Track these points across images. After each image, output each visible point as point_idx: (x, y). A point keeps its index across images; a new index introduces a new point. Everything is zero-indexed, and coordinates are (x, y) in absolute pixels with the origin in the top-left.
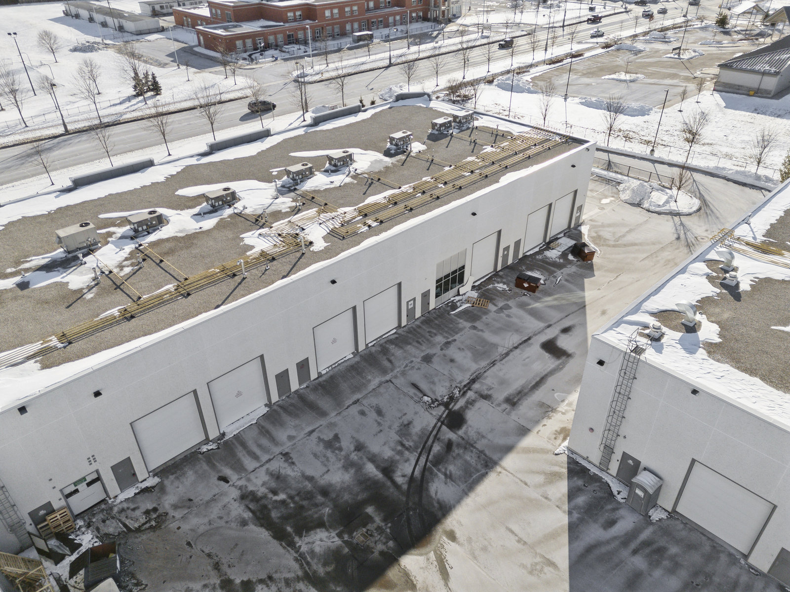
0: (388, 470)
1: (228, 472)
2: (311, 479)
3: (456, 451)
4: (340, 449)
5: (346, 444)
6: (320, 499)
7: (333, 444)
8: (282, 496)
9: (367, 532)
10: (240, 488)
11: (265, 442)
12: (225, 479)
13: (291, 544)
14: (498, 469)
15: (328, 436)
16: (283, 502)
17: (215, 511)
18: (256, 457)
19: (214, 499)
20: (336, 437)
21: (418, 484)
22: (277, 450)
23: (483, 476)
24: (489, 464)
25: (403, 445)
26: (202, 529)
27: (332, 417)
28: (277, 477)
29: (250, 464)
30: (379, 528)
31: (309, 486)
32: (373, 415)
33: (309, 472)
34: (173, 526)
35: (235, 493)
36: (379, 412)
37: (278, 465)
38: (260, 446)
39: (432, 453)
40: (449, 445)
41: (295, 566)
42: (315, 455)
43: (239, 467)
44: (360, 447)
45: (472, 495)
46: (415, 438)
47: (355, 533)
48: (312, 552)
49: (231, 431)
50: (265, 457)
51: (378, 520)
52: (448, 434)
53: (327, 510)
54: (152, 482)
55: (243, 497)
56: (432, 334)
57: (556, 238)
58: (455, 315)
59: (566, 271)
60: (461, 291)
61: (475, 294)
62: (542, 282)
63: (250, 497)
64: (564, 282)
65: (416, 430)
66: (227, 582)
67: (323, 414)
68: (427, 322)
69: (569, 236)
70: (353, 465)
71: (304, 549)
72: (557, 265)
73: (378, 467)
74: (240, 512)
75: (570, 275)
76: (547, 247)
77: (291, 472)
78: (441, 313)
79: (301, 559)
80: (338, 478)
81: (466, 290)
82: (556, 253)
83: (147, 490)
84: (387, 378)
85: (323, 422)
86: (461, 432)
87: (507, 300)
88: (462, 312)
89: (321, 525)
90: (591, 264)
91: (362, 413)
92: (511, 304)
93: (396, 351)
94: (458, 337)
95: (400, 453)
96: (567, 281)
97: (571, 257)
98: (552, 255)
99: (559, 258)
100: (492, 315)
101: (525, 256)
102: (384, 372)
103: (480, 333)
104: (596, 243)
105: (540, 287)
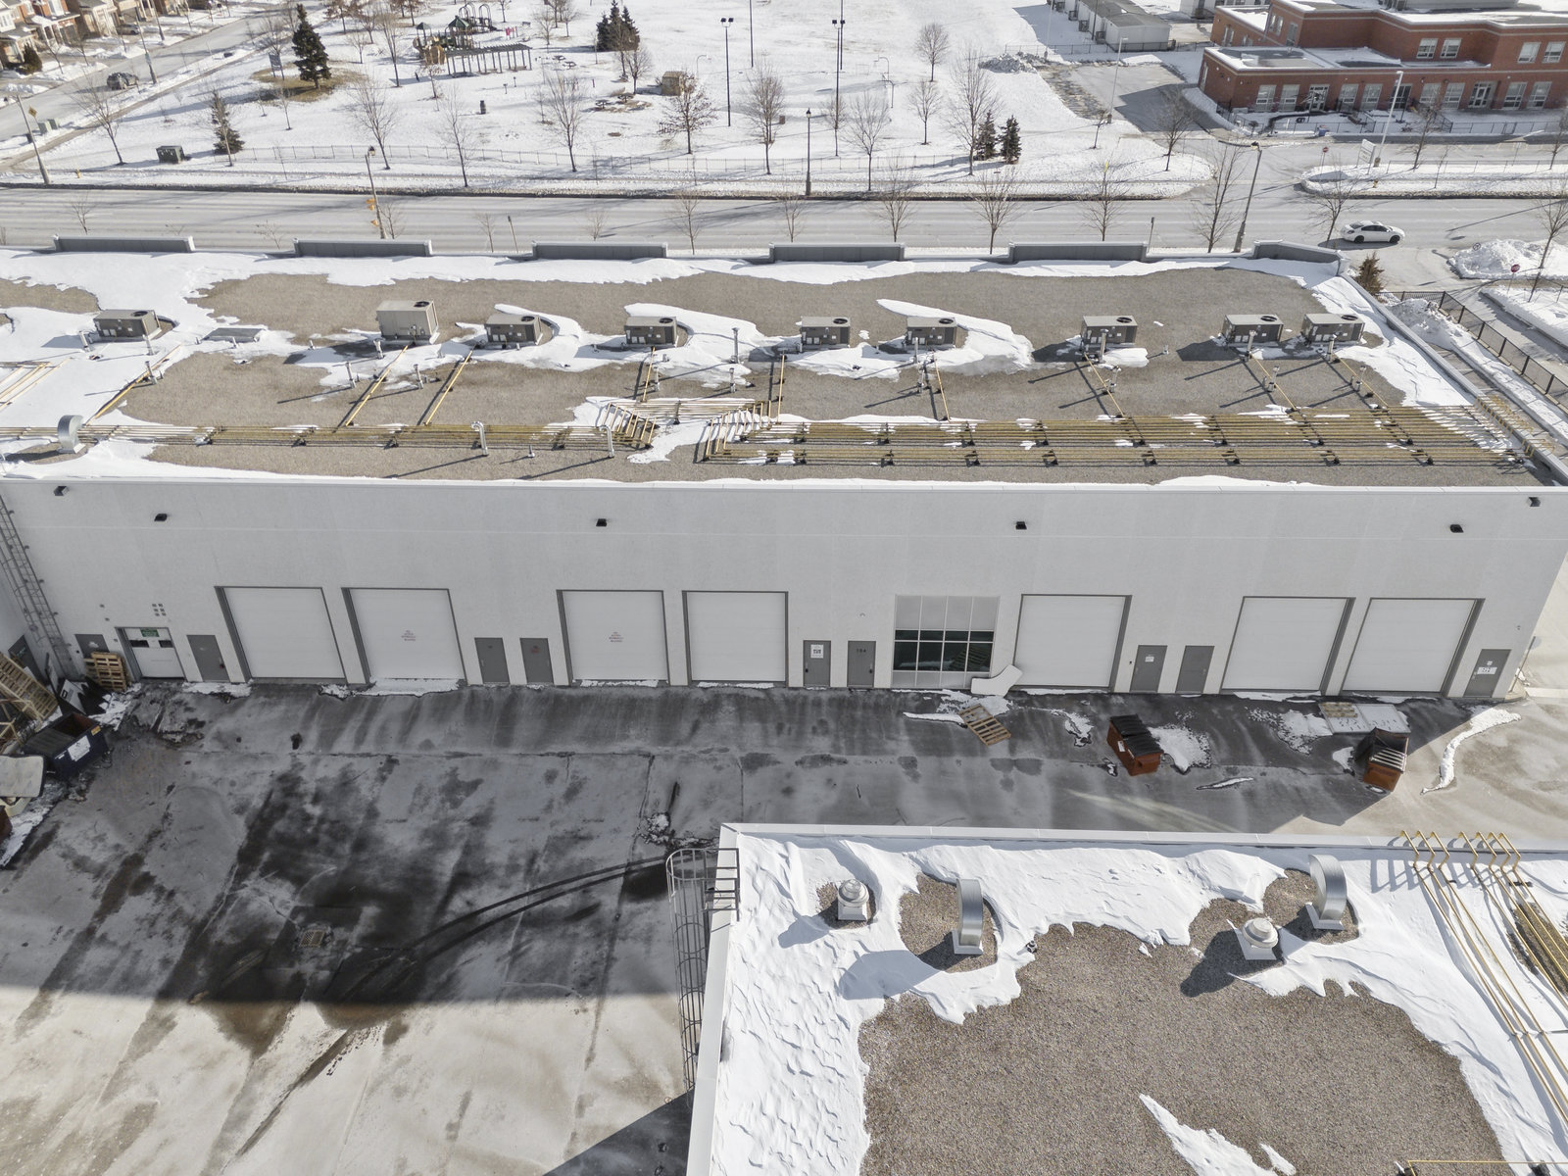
0: (462, 879)
1: (312, 736)
2: (372, 813)
3: (582, 929)
4: (456, 804)
5: (472, 805)
6: (346, 848)
7: (455, 789)
8: (316, 811)
9: (326, 936)
10: (297, 766)
11: (395, 728)
12: (297, 741)
14: (591, 1004)
15: (464, 776)
16: (308, 818)
17: (239, 772)
18: (359, 740)
19: (255, 758)
20: (474, 785)
21: (472, 929)
22: (392, 748)
23: (560, 994)
24: (593, 984)
25: (532, 861)
26: (205, 782)
27: (507, 756)
28: (346, 783)
29: (344, 743)
30: (344, 943)
31: (359, 821)
32: (559, 788)
33: (381, 806)
34: (188, 755)
35: (282, 766)
36: (572, 793)
37: (366, 770)
38: (383, 728)
39: (546, 904)
40: (585, 912)
41: (210, 900)
42: (419, 790)
43: (327, 740)
44: (480, 821)
45: (502, 1006)
46: (562, 864)
47: (314, 925)
48: (244, 904)
49: (385, 688)
50: (364, 749)
51: (359, 930)
52: (609, 899)
53: (331, 869)
54: (242, 690)
55: (283, 778)
56: (822, 728)
57: (1370, 698)
58: (908, 721)
59: (1282, 775)
60: (978, 686)
61: (1000, 707)
62: (1183, 764)
63: (288, 784)
64: (1237, 793)
65: (579, 854)
66: (136, 860)
67: (504, 741)
68: (843, 703)
69: (1414, 710)
70: (438, 838)
71: (243, 893)
72: (1279, 753)
73: (459, 864)
74: (256, 793)
75: (1276, 789)
76: (1314, 705)
77: (365, 789)
78: (889, 704)
79: (224, 902)
80: (401, 839)
81: (992, 690)
82: (1317, 727)
83: (224, 697)
84: (654, 751)
85: (488, 753)
86: (628, 907)
87: (1051, 755)
88: (929, 724)
89: (299, 881)
90: (1376, 798)
91: (550, 777)
92: (1050, 766)
93: (726, 719)
94: (856, 760)
95: (513, 869)
96: (1250, 795)
97: (1342, 756)
98: (1301, 726)
99: (1307, 741)
100: (980, 763)
101: (1226, 697)
102: (664, 739)
103: (906, 779)
104: (1468, 762)
105: (1162, 772)
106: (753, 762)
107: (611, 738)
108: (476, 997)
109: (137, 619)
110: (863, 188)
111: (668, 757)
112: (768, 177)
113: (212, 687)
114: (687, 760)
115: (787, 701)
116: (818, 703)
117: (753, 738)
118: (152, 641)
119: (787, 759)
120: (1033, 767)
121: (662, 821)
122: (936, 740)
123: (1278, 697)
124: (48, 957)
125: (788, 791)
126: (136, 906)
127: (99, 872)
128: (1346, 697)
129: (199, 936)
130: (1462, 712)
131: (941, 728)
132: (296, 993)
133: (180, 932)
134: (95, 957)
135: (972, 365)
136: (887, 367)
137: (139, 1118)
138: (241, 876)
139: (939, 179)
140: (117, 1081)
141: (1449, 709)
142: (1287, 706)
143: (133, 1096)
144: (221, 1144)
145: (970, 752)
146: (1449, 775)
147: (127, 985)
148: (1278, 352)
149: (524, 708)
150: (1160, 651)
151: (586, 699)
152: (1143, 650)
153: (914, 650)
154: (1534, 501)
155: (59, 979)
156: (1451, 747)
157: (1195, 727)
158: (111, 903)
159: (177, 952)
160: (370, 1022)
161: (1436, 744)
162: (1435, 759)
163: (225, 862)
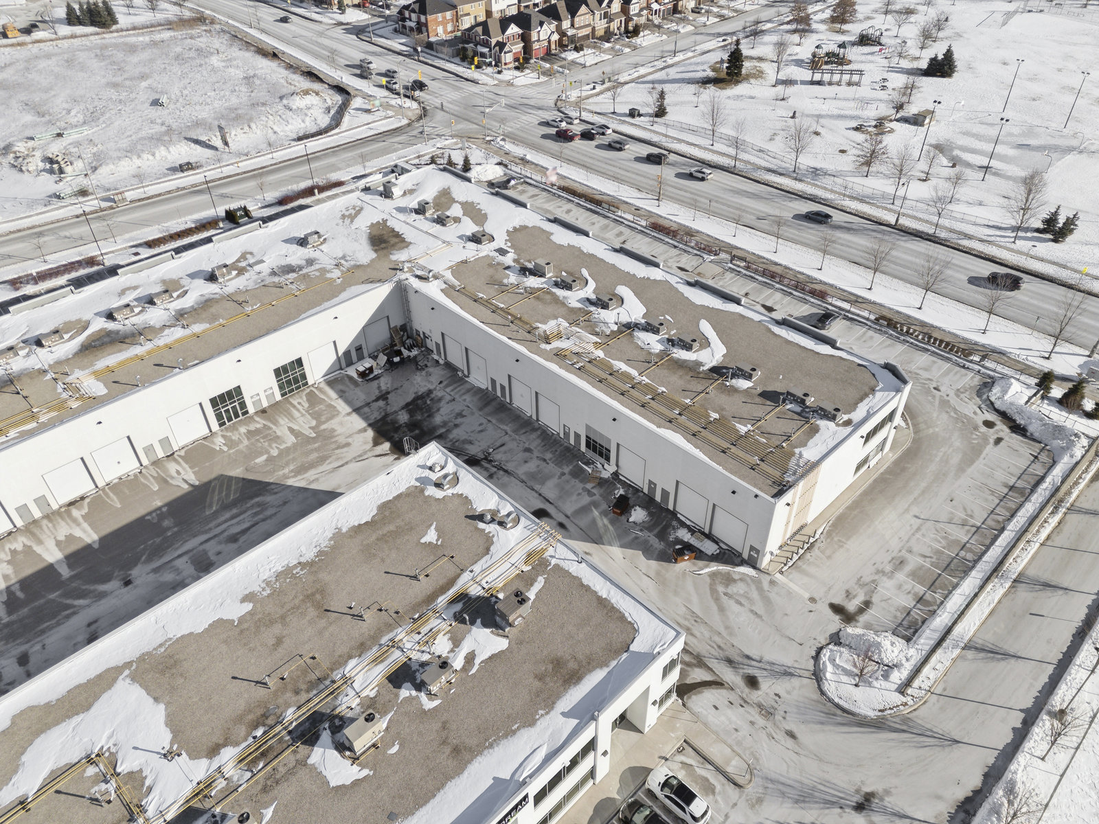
1: (445, 383)
2: (438, 410)
4: (456, 419)
5: (459, 421)
6: (426, 415)
7: (460, 415)
8: (428, 402)
10: (435, 389)
11: (462, 392)
12: (441, 382)
13: (403, 408)
15: (464, 413)
16: (426, 403)
17: (424, 384)
18: (453, 390)
19: (429, 382)
20: (464, 416)
22: (457, 396)
26: (415, 382)
27: (477, 413)
28: (440, 400)
29: (449, 389)
31: (434, 410)
32: (480, 428)
33: (442, 409)
34: (418, 373)
35: (432, 387)
36: (481, 431)
37: (447, 399)
38: (460, 390)
41: (392, 411)
42: (452, 410)
43: (447, 386)
44: (456, 426)
48: (398, 415)
49: (471, 379)
50: (452, 393)
53: (419, 418)
54: (442, 362)
55: (430, 390)
56: (553, 453)
57: (716, 541)
58: (578, 465)
59: (654, 541)
60: (606, 466)
61: (606, 475)
62: (631, 520)
63: (430, 392)
64: (634, 535)
65: (467, 446)
66: (388, 393)
67: (481, 409)
68: (568, 449)
69: (725, 553)
70: (445, 424)
71: (400, 413)
72: (662, 536)
74: (422, 390)
75: (646, 542)
77: (443, 403)
78: (581, 457)
79: (396, 412)
80: (438, 419)
81: (608, 471)
82: (686, 537)
83: (437, 362)
84: (509, 432)
85: (475, 410)
87: (601, 495)
88: (582, 468)
89: (411, 416)
91: (481, 425)
92: (597, 497)
93: (534, 435)
94: (552, 465)
95: (451, 441)
96: (636, 538)
97: (678, 547)
98: (684, 535)
99: (677, 538)
100: (581, 485)
101: (674, 514)
102: (514, 431)
103: (556, 477)
104: (713, 575)
105: (623, 518)
106: (527, 450)
107: (504, 423)
109: (429, 331)
110: (931, 231)
111: (510, 436)
112: (891, 206)
113: (437, 358)
114: (514, 439)
115: (555, 440)
116: (562, 445)
117: (535, 444)
118: (429, 338)
119: (536, 454)
120: (592, 495)
121: (491, 450)
123: (688, 523)
124: (359, 404)
125: (526, 462)
126: (381, 403)
127: (381, 391)
128: (709, 536)
129: (387, 415)
130: (743, 562)
131: (583, 470)
132: (389, 439)
133: (383, 414)
134: (366, 409)
136: (659, 348)
137: (348, 445)
139: (989, 239)
140: (350, 436)
141: (737, 560)
142: (688, 527)
143: (350, 440)
144: (355, 458)
145: (581, 481)
146: (701, 572)
147: (365, 418)
148: (798, 409)
149: (494, 404)
151: (510, 409)
152: (650, 482)
153: (591, 444)
154: (756, 496)
155: (357, 410)
156: (714, 567)
157: (650, 514)
158: (377, 400)
159: (379, 418)
160: (395, 453)
161: (713, 564)
162: (707, 566)
163: (403, 403)
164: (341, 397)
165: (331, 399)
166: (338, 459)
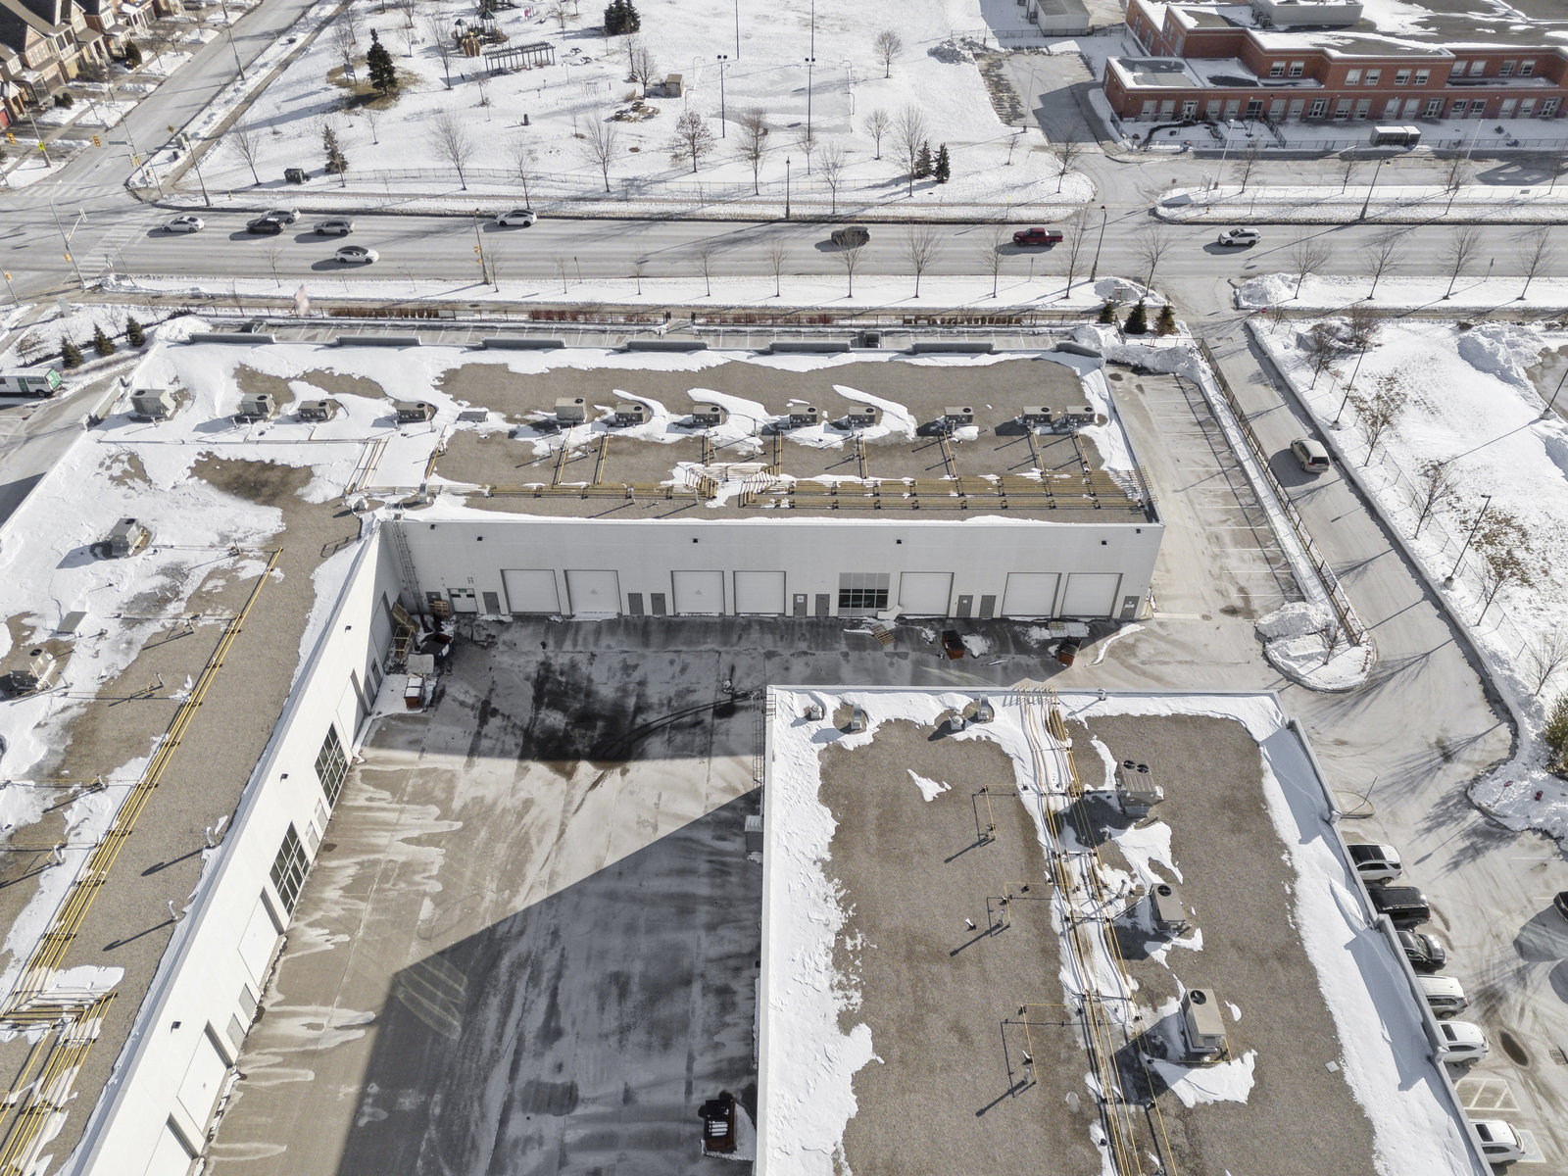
0: (639, 709)
1: (551, 643)
2: (590, 680)
3: (698, 730)
4: (629, 676)
5: (637, 676)
6: (582, 696)
7: (627, 669)
8: (562, 679)
9: (583, 734)
10: (547, 657)
11: (591, 639)
12: (544, 645)
14: (706, 760)
15: (630, 662)
16: (560, 683)
17: (521, 661)
18: (575, 644)
19: (526, 653)
20: (636, 667)
21: (648, 731)
22: (592, 648)
23: (692, 757)
24: (706, 752)
25: (670, 702)
26: (505, 666)
27: (649, 652)
28: (574, 666)
29: (568, 646)
30: (592, 737)
31: (585, 683)
32: (677, 668)
33: (593, 677)
34: (493, 653)
35: (541, 658)
36: (683, 670)
37: (582, 660)
38: (585, 639)
39: (679, 720)
40: (697, 724)
41: (527, 720)
42: (610, 669)
43: (559, 644)
44: (642, 683)
45: (668, 761)
46: (683, 703)
47: (577, 730)
48: (543, 721)
49: (580, 617)
50: (578, 649)
51: (597, 733)
52: (708, 717)
53: (578, 706)
54: (508, 619)
55: (543, 664)
56: (803, 637)
57: (1074, 619)
58: (846, 633)
59: (1023, 659)
60: (881, 615)
61: (891, 625)
62: (976, 653)
63: (546, 665)
64: (999, 667)
65: (692, 698)
66: (487, 702)
67: (646, 644)
68: (813, 624)
69: (1094, 626)
70: (624, 691)
71: (541, 716)
72: (1022, 647)
73: (637, 703)
74: (532, 669)
75: (1018, 665)
76: (1044, 624)
77: (584, 668)
78: (836, 625)
79: (534, 719)
80: (607, 691)
81: (888, 618)
82: (1045, 634)
83: (500, 622)
84: (720, 649)
85: (640, 650)
86: (717, 721)
87: (914, 650)
88: (856, 634)
89: (565, 710)
90: (1063, 669)
91: (672, 662)
92: (913, 655)
93: (755, 634)
94: (820, 654)
95: (662, 705)
96: (1005, 668)
97: (1053, 649)
98: (1038, 634)
99: (1038, 642)
100: (879, 654)
101: (1004, 620)
102: (725, 643)
103: (843, 662)
104: (1111, 652)
105: (966, 657)
106: (769, 655)
107: (698, 643)
108: (655, 758)
109: (456, 584)
110: (828, 211)
111: (728, 653)
112: (757, 198)
113: (491, 617)
114: (737, 654)
115: (786, 624)
116: (801, 625)
117: (769, 642)
118: (463, 595)
119: (786, 653)
120: (905, 656)
121: (728, 683)
122: (859, 643)
123: (1029, 619)
124: (467, 742)
125: (787, 669)
126: (495, 722)
127: (473, 707)
128: (1063, 619)
129: (527, 732)
130: (1118, 625)
131: (862, 637)
132: (577, 756)
133: (519, 733)
134: (486, 743)
135: (883, 438)
136: (836, 440)
137: (528, 804)
138: (538, 709)
139: (885, 200)
140: (514, 791)
141: (1112, 624)
142: (1033, 624)
143: (523, 795)
144: (565, 811)
145: (875, 649)
146: (1100, 658)
147: (504, 754)
148: (1049, 429)
149: (653, 628)
150: (970, 598)
151: (684, 623)
152: (961, 598)
153: (848, 598)
154: (1138, 531)
155: (473, 752)
156: (1104, 645)
157: (985, 635)
158: (483, 721)
159: (521, 741)
160: (612, 767)
161: (1099, 643)
162: (1097, 649)
163: (528, 703)
164: (423, 750)
165: (412, 763)
166: (543, 828)
